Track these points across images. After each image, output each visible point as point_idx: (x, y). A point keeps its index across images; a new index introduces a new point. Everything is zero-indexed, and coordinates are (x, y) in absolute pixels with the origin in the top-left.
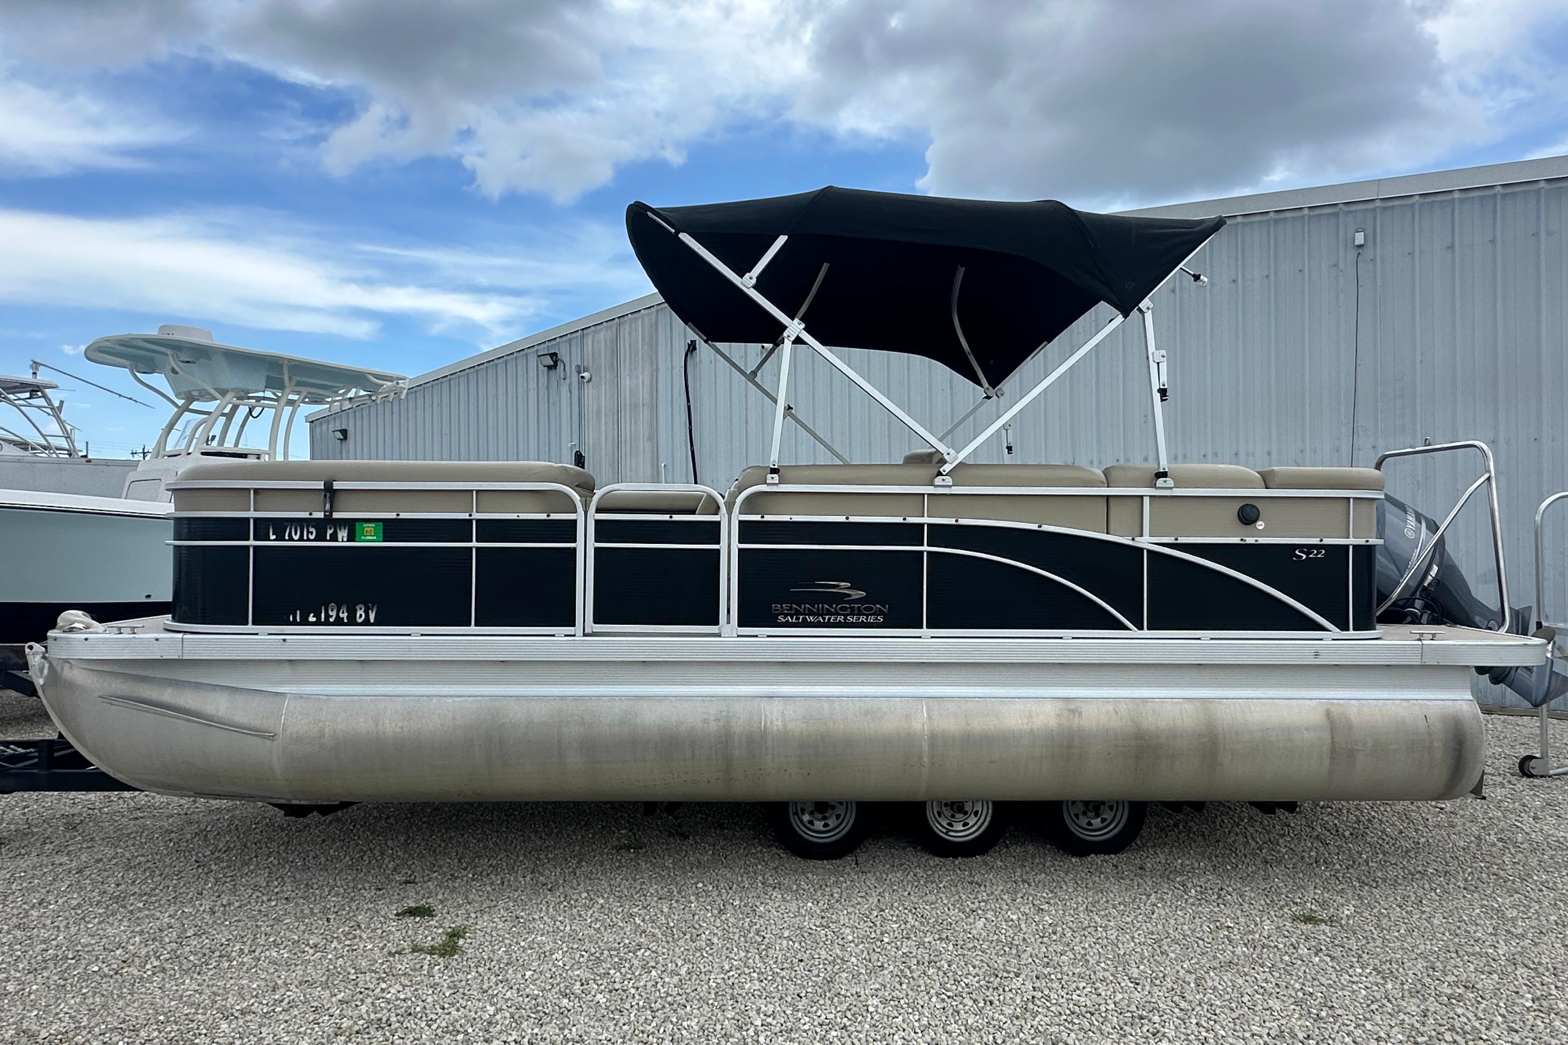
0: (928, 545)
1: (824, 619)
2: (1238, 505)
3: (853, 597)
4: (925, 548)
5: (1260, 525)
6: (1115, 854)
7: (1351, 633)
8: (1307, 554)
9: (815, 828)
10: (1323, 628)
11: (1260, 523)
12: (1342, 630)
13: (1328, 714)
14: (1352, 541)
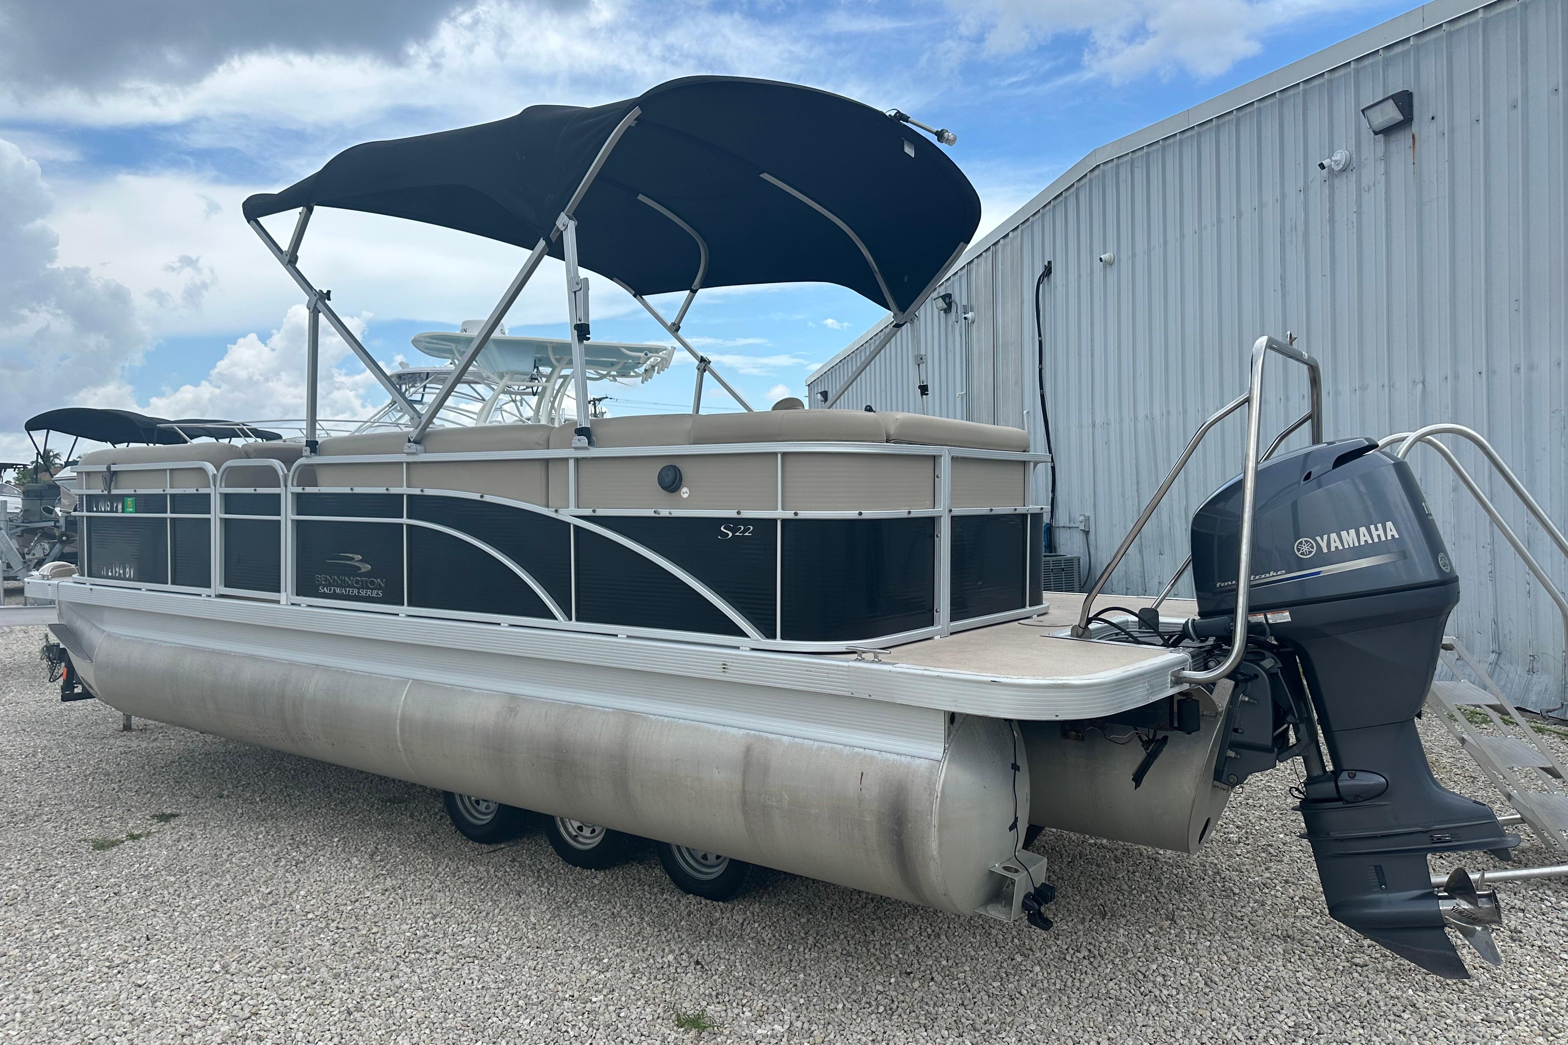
0: (408, 517)
1: (346, 591)
2: (659, 466)
3: (363, 570)
4: (405, 520)
5: (685, 492)
6: (724, 902)
7: (779, 643)
8: (734, 531)
9: (479, 808)
10: (743, 634)
11: (685, 490)
12: (768, 637)
13: (748, 751)
14: (780, 514)
